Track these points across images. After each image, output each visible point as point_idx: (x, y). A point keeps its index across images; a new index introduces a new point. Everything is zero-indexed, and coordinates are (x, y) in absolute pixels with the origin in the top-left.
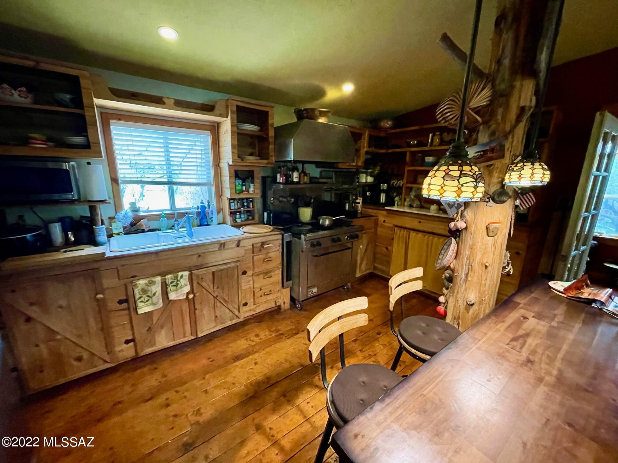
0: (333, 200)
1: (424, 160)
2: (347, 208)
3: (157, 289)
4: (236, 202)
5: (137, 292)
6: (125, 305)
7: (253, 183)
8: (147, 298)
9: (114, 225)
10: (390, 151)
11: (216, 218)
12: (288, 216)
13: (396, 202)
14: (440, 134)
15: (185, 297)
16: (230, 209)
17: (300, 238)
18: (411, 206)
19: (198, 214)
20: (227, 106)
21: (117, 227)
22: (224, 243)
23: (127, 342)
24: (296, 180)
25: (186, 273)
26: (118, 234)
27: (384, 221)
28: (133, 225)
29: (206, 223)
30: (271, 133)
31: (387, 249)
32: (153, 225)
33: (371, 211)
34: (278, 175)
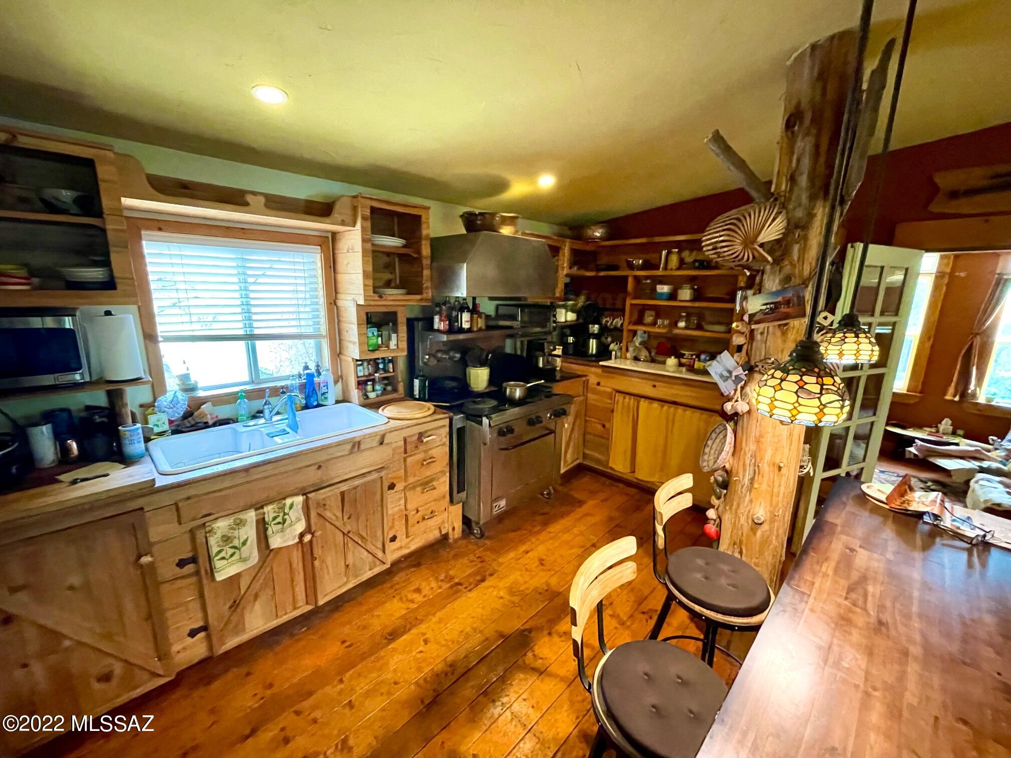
0: (519, 353)
1: (655, 289)
2: (541, 365)
3: (249, 532)
4: (365, 364)
5: (213, 541)
6: (190, 568)
7: (396, 331)
8: (231, 551)
9: (152, 419)
10: (602, 274)
11: (334, 392)
12: (454, 384)
13: (614, 353)
14: (678, 252)
15: (297, 540)
16: (358, 377)
17: (480, 423)
18: (636, 359)
19: (302, 387)
20: (355, 209)
21: (159, 421)
22: (359, 443)
23: (193, 633)
24: (466, 326)
25: (300, 499)
26: (161, 434)
27: (598, 384)
28: (188, 415)
29: (315, 404)
30: (426, 250)
31: (604, 426)
32: (224, 412)
33: (576, 368)
34: (437, 319)
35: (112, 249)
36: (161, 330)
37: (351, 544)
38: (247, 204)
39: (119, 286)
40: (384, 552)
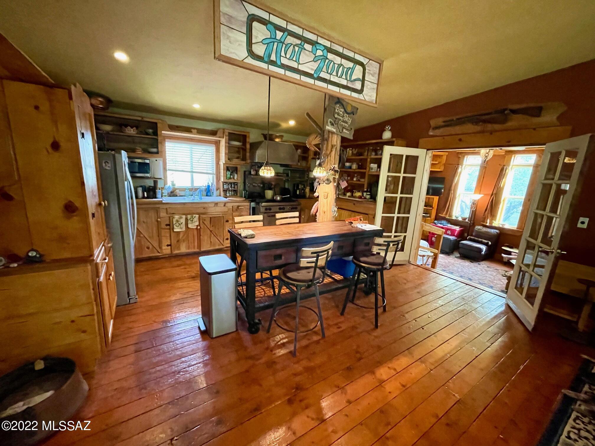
1: (345, 165)
3: (183, 221)
4: (227, 184)
5: (174, 220)
6: (168, 227)
7: (237, 173)
8: (178, 225)
9: (163, 191)
11: (216, 193)
12: (258, 194)
15: (196, 227)
16: (224, 188)
19: (206, 190)
20: (224, 133)
21: (165, 192)
22: (217, 203)
23: (168, 245)
25: (197, 216)
26: (165, 196)
28: (172, 192)
29: (209, 195)
30: (248, 146)
32: (182, 193)
35: (159, 144)
36: (168, 168)
37: (213, 235)
38: (191, 132)
39: (159, 153)
40: (223, 242)
